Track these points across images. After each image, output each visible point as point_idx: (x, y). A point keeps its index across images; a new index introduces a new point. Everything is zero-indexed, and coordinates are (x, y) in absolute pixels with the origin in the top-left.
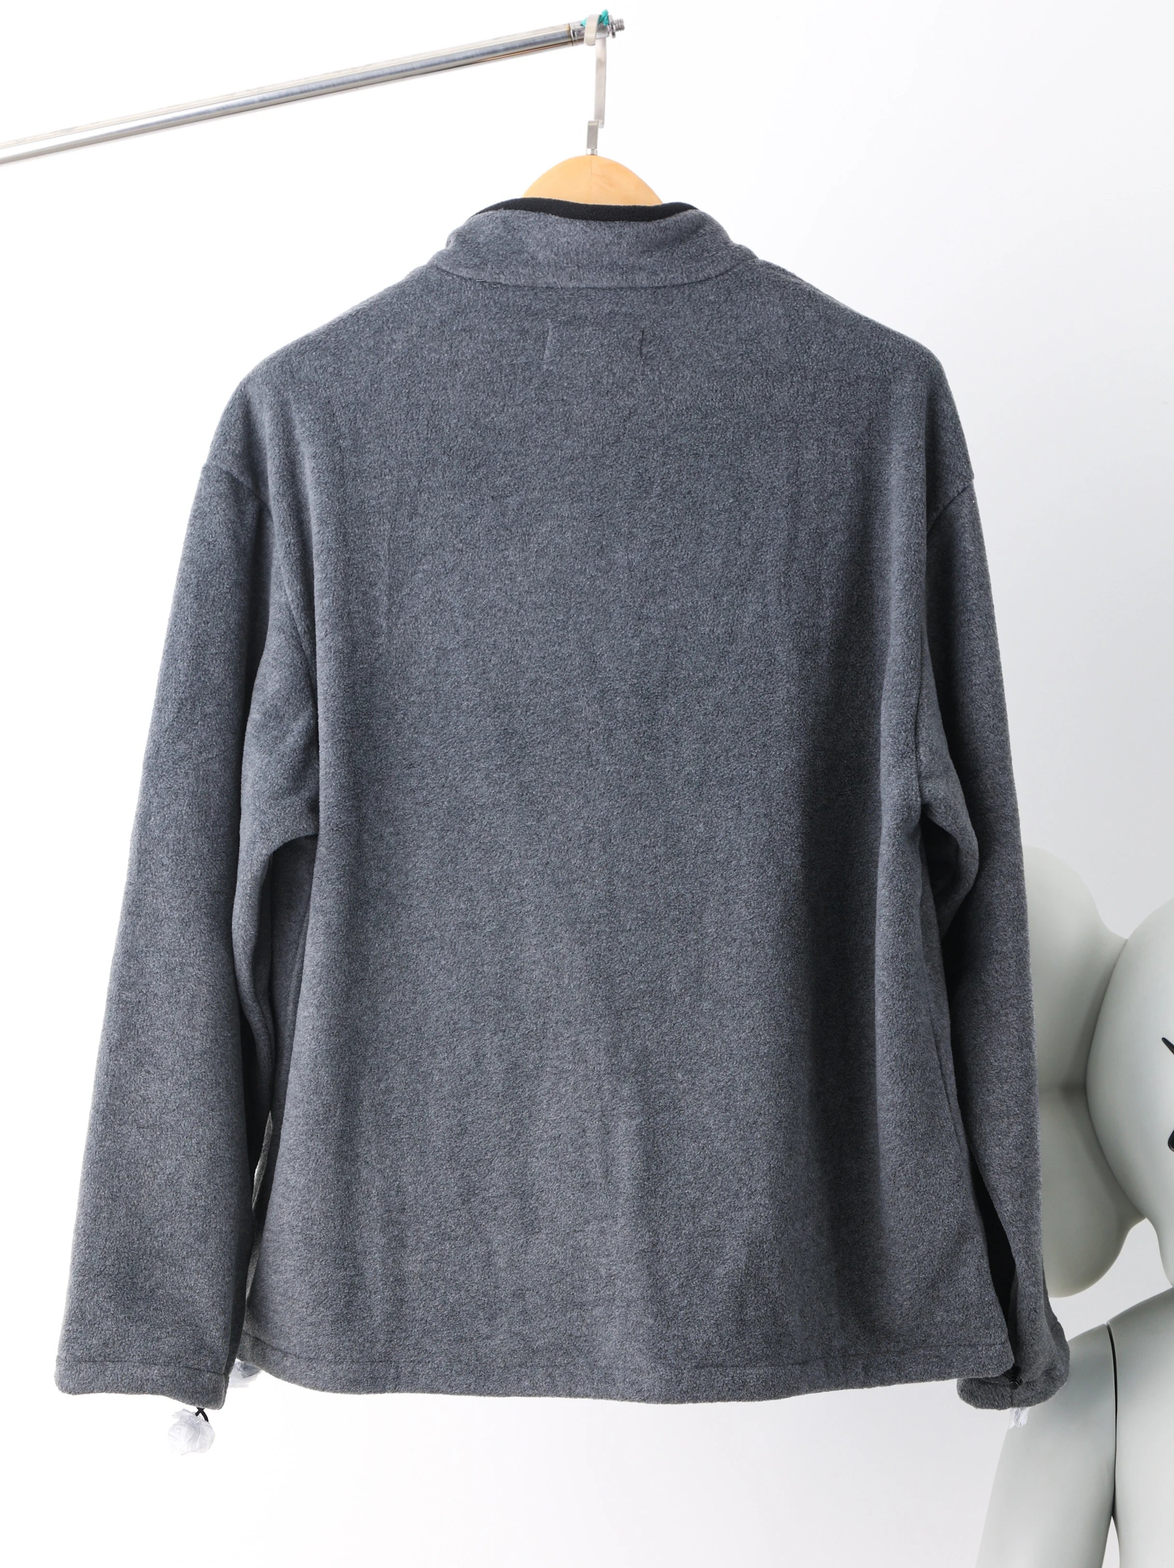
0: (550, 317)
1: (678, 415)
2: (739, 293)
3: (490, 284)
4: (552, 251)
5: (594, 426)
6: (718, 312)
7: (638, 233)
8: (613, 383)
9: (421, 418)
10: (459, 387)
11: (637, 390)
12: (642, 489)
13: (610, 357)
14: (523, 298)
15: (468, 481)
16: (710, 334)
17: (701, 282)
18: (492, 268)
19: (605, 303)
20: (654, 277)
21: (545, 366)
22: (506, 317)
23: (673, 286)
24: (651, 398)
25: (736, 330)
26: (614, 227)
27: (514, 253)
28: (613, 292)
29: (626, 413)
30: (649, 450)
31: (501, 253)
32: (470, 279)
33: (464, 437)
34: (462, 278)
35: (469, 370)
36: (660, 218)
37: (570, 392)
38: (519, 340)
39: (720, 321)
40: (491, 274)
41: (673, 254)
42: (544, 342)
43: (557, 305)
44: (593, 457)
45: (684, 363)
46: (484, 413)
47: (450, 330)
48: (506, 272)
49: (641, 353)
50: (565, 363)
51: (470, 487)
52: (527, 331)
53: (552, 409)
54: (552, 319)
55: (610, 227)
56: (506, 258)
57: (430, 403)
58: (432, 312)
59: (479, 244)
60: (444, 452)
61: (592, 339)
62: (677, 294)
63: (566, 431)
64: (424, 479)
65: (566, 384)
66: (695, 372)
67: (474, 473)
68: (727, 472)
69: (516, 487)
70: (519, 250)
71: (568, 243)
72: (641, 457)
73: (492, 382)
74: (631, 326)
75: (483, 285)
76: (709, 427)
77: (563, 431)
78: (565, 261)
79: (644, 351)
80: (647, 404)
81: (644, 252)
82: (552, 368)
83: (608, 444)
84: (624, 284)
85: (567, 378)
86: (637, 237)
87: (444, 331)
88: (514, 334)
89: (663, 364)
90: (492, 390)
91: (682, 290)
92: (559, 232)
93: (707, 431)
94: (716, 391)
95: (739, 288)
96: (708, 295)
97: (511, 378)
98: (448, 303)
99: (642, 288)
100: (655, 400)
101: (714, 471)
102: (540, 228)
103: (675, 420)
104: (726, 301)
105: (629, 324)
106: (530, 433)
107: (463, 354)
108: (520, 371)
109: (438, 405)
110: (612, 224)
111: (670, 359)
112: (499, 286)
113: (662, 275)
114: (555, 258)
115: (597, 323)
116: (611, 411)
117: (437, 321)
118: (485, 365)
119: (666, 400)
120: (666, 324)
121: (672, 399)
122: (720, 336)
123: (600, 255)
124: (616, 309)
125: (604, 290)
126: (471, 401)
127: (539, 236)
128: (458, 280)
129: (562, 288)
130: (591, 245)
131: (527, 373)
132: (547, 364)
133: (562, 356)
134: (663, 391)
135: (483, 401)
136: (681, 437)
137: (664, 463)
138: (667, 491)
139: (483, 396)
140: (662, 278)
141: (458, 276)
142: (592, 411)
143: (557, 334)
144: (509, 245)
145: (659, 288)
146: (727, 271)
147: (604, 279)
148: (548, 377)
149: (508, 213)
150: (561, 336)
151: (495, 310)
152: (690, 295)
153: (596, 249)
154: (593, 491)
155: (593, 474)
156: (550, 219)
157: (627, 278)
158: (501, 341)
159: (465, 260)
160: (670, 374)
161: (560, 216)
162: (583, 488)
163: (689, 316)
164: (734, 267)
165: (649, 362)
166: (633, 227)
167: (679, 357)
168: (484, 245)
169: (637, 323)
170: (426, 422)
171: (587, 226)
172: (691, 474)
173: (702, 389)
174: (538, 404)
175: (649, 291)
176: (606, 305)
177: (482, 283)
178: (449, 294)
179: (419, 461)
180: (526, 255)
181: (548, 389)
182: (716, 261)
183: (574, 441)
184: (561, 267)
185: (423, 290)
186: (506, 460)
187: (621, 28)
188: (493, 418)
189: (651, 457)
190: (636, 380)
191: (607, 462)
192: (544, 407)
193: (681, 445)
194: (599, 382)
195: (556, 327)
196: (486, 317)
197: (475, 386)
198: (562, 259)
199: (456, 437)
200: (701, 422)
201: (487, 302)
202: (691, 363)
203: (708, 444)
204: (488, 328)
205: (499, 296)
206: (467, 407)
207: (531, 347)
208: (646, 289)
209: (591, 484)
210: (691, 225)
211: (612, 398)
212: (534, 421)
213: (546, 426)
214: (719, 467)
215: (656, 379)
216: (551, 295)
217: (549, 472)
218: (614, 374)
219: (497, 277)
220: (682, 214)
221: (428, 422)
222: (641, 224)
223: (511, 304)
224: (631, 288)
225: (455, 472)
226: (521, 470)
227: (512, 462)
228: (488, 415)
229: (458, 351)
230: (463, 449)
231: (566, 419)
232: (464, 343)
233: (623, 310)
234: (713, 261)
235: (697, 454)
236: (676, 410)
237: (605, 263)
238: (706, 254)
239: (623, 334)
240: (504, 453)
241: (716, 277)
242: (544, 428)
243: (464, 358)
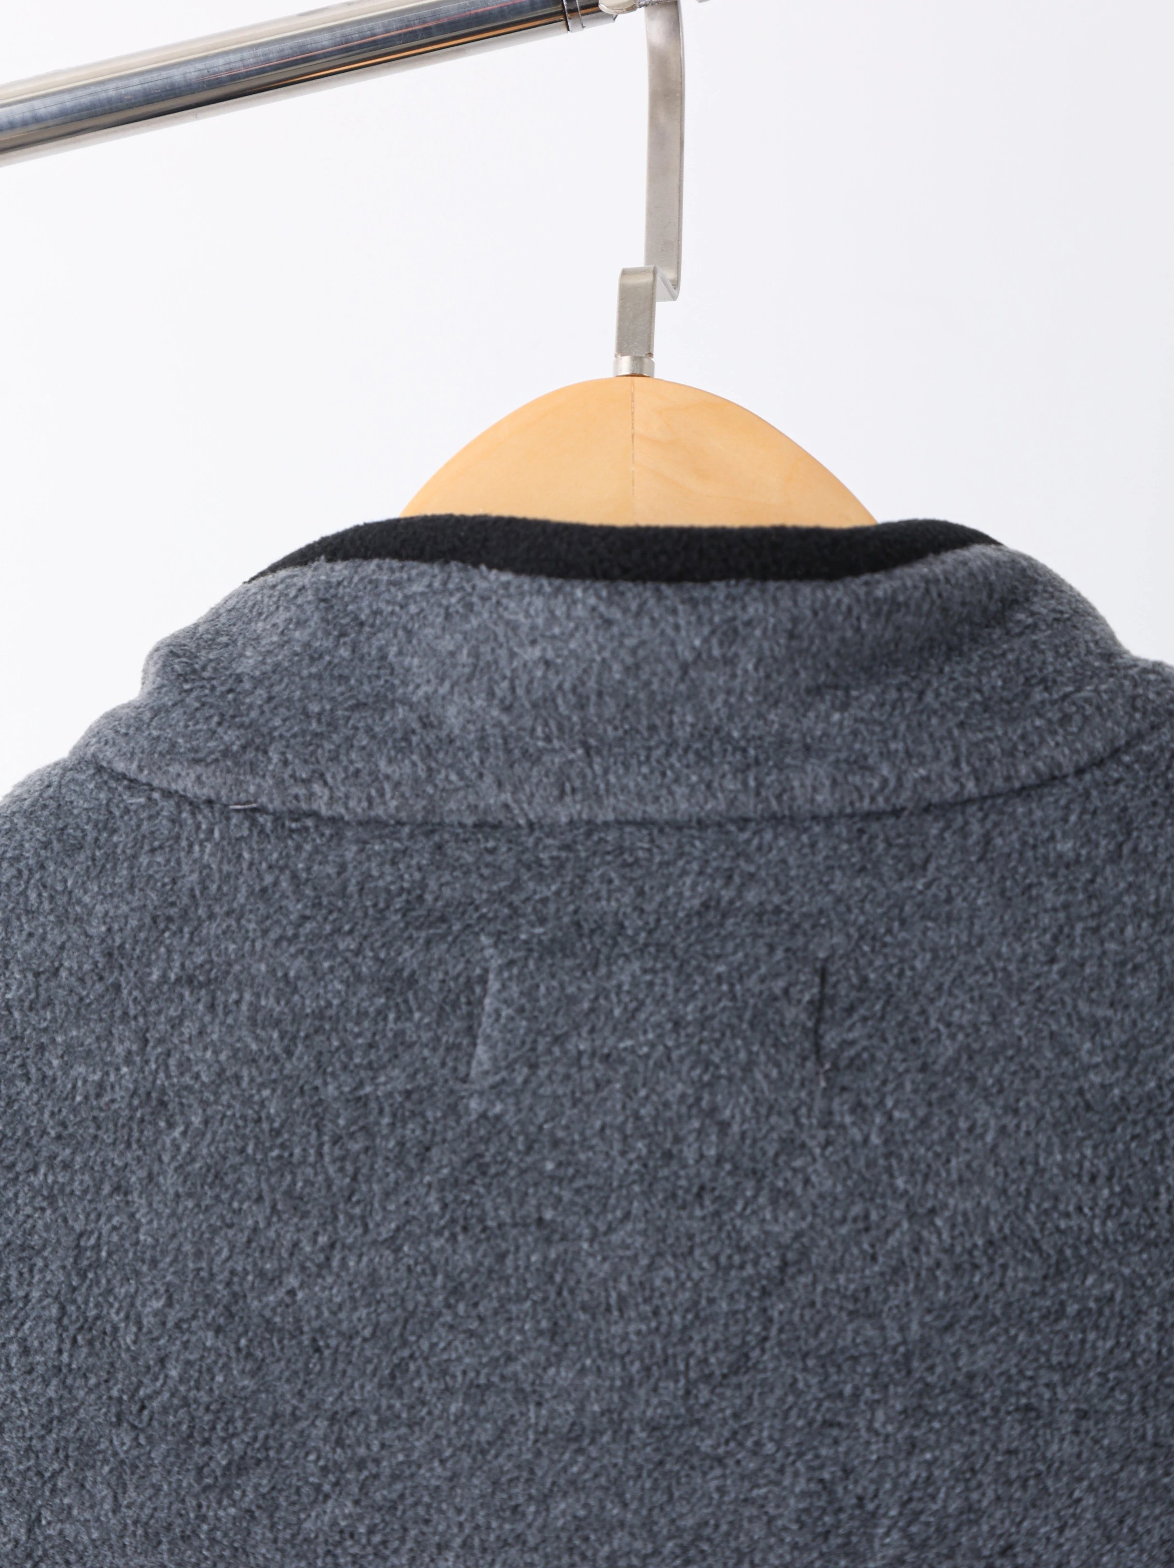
0: (491, 928)
1: (957, 1268)
2: (1161, 826)
3: (277, 818)
4: (491, 694)
5: (656, 1313)
6: (1090, 897)
7: (795, 620)
8: (720, 1160)
9: (36, 1294)
10: (169, 1182)
11: (807, 1181)
12: (835, 1541)
13: (707, 1064)
14: (394, 863)
15: (204, 1518)
16: (1063, 974)
17: (1024, 792)
18: (286, 763)
19: (684, 873)
20: (856, 779)
21: (474, 1104)
22: (337, 930)
23: (927, 810)
24: (857, 1209)
25: (1157, 958)
26: (707, 601)
27: (359, 706)
28: (711, 834)
29: (770, 1264)
30: (856, 1395)
31: (314, 708)
32: (210, 802)
33: (188, 1363)
34: (183, 798)
35: (206, 1122)
36: (874, 570)
37: (566, 1195)
38: (382, 1014)
39: (1096, 930)
40: (280, 783)
41: (921, 694)
42: (470, 1015)
43: (516, 885)
44: (653, 1427)
45: (972, 1079)
46: (261, 1274)
47: (141, 983)
48: (335, 773)
49: (818, 1048)
50: (546, 1090)
51: (213, 1541)
52: (412, 981)
53: (501, 1257)
54: (498, 936)
55: (693, 603)
56: (333, 725)
57: (68, 1241)
58: (78, 919)
59: (239, 679)
60: (119, 1416)
61: (642, 1004)
62: (941, 837)
63: (554, 1333)
64: (47, 1515)
65: (550, 1166)
66: (1016, 1112)
67: (227, 1490)
68: (1142, 1474)
69: (377, 1539)
70: (379, 697)
71: (548, 664)
72: (828, 1424)
73: (286, 1164)
74: (779, 954)
75: (254, 823)
76: (1072, 1308)
77: (541, 1333)
78: (539, 731)
79: (831, 1039)
80: (844, 1230)
81: (817, 691)
82: (498, 1108)
83: (707, 1378)
84: (749, 806)
85: (556, 1143)
86: (792, 635)
87: (117, 987)
88: (363, 991)
89: (900, 1086)
90: (289, 1193)
91: (959, 821)
92: (514, 627)
93: (1064, 1324)
94: (1093, 1178)
95: (1161, 812)
96: (1052, 838)
97: (355, 1146)
98: (132, 887)
99: (815, 818)
100: (874, 1216)
101: (1096, 1470)
102: (448, 616)
103: (948, 1287)
104: (1115, 857)
105: (771, 948)
106: (425, 1345)
107: (185, 1065)
108: (386, 1120)
109: (97, 1247)
110: (699, 591)
111: (924, 1068)
112: (309, 823)
113: (885, 769)
114: (505, 719)
115: (660, 947)
116: (715, 1258)
117: (95, 951)
118: (262, 1104)
119: (912, 1216)
120: (905, 944)
121: (933, 1211)
122: (1098, 982)
123: (664, 703)
124: (727, 894)
125: (679, 828)
126: (214, 1231)
127: (447, 644)
128: (168, 807)
129: (531, 825)
130: (627, 669)
131: (412, 1130)
132: (481, 1093)
133: (534, 1067)
134: (900, 1183)
135: (255, 1230)
136: (972, 1348)
137: (912, 1446)
138: (924, 1545)
139: (258, 1215)
140: (885, 782)
141: (168, 794)
142: (644, 1261)
143: (515, 989)
144: (343, 679)
145: (878, 816)
146: (1115, 753)
147: (680, 791)
148: (487, 1140)
149: (341, 569)
150: (530, 994)
151: (296, 908)
152: (987, 839)
153: (647, 684)
154: (656, 1552)
155: (655, 1488)
156: (482, 585)
157: (760, 784)
158: (320, 1015)
159: (189, 737)
160: (924, 1123)
161: (518, 572)
162: (620, 1539)
163: (986, 913)
164: (1140, 736)
165: (846, 1079)
166: (775, 600)
167: (956, 1060)
168: (257, 682)
169: (800, 941)
170: (54, 1311)
171: (610, 602)
172: (1009, 1483)
173: (1040, 1171)
174: (453, 1237)
175: (840, 829)
176: (688, 881)
177: (252, 813)
178: (135, 857)
179: (29, 1449)
180: (401, 711)
181: (488, 1187)
182: (1077, 718)
183: (583, 1371)
184: (525, 753)
185: (46, 845)
186: (340, 1442)
188: (292, 1293)
189: (862, 1424)
190: (803, 1145)
191: (706, 1446)
192: (473, 1250)
193: (971, 1377)
194: (668, 1156)
195: (511, 963)
196: (265, 932)
197: (229, 1179)
198: (527, 722)
199: (162, 1361)
200: (1043, 1293)
201: (269, 879)
202: (999, 1081)
203: (1068, 1371)
204: (273, 972)
205: (310, 858)
206: (198, 1255)
207: (426, 1036)
208: (828, 821)
209: (648, 1524)
210: (984, 596)
211: (717, 1214)
212: (438, 1301)
213: (481, 1319)
214: (1111, 1455)
215: (875, 1140)
216: (492, 851)
217: (496, 1483)
218: (724, 1127)
219: (301, 791)
220: (950, 558)
221: (63, 1309)
222: (806, 589)
223: (352, 888)
224: (775, 819)
225: (158, 1489)
226: (395, 1477)
227: (362, 1451)
228: (274, 1280)
229: (168, 1054)
230: (186, 1403)
231: (552, 1291)
232: (189, 1028)
233: (752, 896)
234: (1066, 719)
235: (1029, 1408)
236: (949, 1251)
237: (681, 734)
238: (1038, 695)
239: (752, 982)
240: (333, 1419)
241: (1080, 772)
242: (474, 1325)
243: (187, 1079)
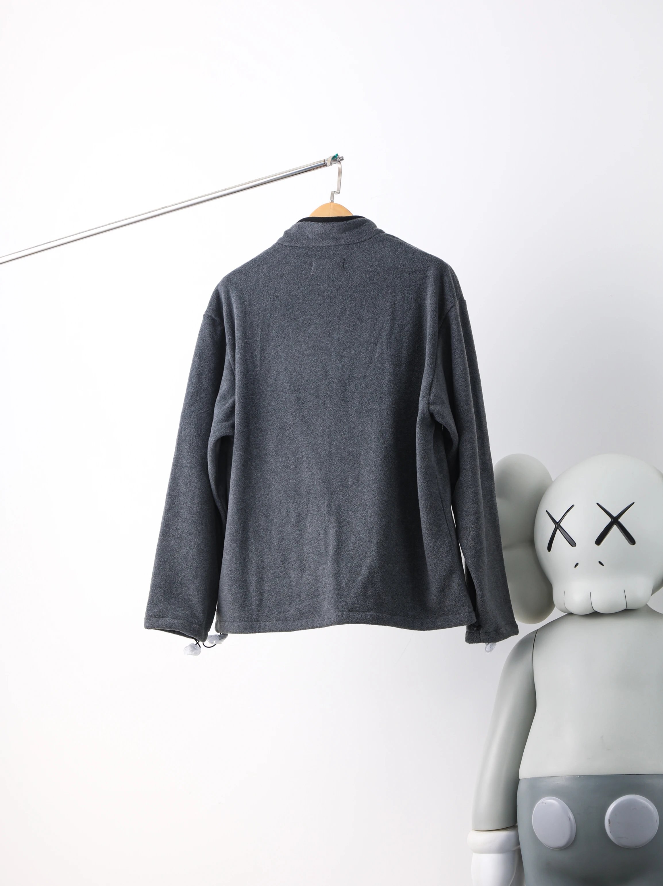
0: (314, 257)
1: (355, 287)
2: (376, 244)
3: (294, 247)
4: (313, 234)
5: (328, 292)
6: (369, 251)
7: (339, 225)
8: (334, 278)
9: (271, 293)
10: (284, 282)
11: (342, 280)
12: (343, 313)
13: (333, 269)
14: (305, 251)
15: (286, 313)
16: (366, 259)
17: (363, 241)
18: (295, 242)
19: (331, 251)
20: (347, 241)
21: (312, 273)
22: (300, 258)
23: (354, 243)
24: (346, 282)
25: (375, 257)
26: (331, 224)
27: (302, 236)
28: (334, 247)
29: (338, 287)
30: (346, 299)
31: (297, 236)
32: (288, 246)
33: (285, 299)
34: (285, 246)
35: (287, 276)
36: (347, 220)
37: (320, 281)
38: (304, 265)
39: (369, 254)
40: (294, 244)
41: (353, 232)
42: (312, 265)
43: (316, 253)
44: (327, 303)
45: (357, 269)
46: (292, 290)
47: (282, 263)
48: (299, 242)
49: (343, 267)
50: (318, 272)
51: (287, 316)
52: (306, 262)
53: (314, 288)
54: (314, 258)
55: (329, 224)
56: (299, 238)
57: (275, 288)
58: (276, 258)
59: (291, 234)
60: (279, 304)
61: (327, 263)
62: (355, 246)
63: (318, 295)
64: (272, 314)
65: (319, 279)
66: (361, 272)
67: (289, 311)
68: (371, 305)
69: (302, 315)
70: (303, 235)
71: (317, 231)
72: (343, 302)
73: (295, 280)
74: (340, 258)
75: (292, 248)
76: (365, 290)
77: (317, 295)
78: (318, 237)
79: (345, 266)
80: (345, 284)
81: (343, 232)
82: (314, 274)
83: (332, 298)
84: (337, 244)
85: (319, 277)
86: (339, 227)
87: (279, 264)
88: (302, 263)
89: (351, 270)
90: (295, 283)
91: (357, 244)
92: (314, 227)
93: (365, 292)
94: (368, 278)
95: (376, 243)
96: (366, 246)
97: (301, 278)
98: (281, 254)
99: (344, 245)
100: (348, 282)
101: (367, 305)
102: (309, 227)
103: (354, 289)
104: (371, 247)
105: (339, 257)
106: (307, 296)
107: (285, 271)
108: (304, 275)
109: (277, 289)
110: (330, 223)
111: (353, 268)
112: (297, 247)
113: (349, 240)
114: (314, 236)
115: (329, 258)
116: (333, 287)
117: (277, 261)
118: (292, 274)
119: (351, 282)
120: (352, 256)
121: (353, 282)
122: (369, 259)
123: (329, 234)
124: (335, 252)
125: (331, 246)
126: (288, 286)
127: (309, 229)
128: (284, 246)
129: (318, 247)
130: (324, 231)
131: (306, 276)
132: (312, 272)
133: (317, 270)
134: (350, 279)
135: (292, 286)
136: (356, 294)
137: (350, 304)
138: (351, 313)
139: (292, 285)
140: (349, 241)
141: (284, 245)
142: (327, 287)
143: (316, 262)
144: (300, 233)
145: (350, 244)
146: (372, 237)
147: (331, 243)
148: (313, 277)
149: (300, 222)
150: (317, 263)
151: (296, 256)
152: (360, 246)
153: (326, 232)
154: (327, 314)
155: (327, 309)
156: (312, 223)
157: (338, 241)
158: (298, 266)
159: (286, 240)
160: (353, 273)
161: (315, 222)
162: (324, 313)
163: (359, 253)
164: (374, 236)
165: (346, 270)
166: (337, 223)
167: (356, 267)
168: (292, 234)
169: (342, 256)
170: (273, 295)
171: (322, 224)
172: (359, 307)
173: (363, 277)
174: (310, 286)
175: (346, 246)
176: (332, 251)
177: (292, 247)
178: (281, 251)
179: (271, 308)
180: (305, 236)
181: (313, 281)
182: (368, 234)
183: (321, 298)
184: (317, 240)
185: (273, 251)
186: (299, 306)
187: (343, 160)
188: (295, 292)
189: (346, 302)
190: (342, 276)
191: (332, 305)
192: (311, 287)
193: (356, 297)
194: (329, 277)
195: (315, 260)
196: (293, 258)
197: (289, 282)
198: (316, 236)
199: (283, 299)
200: (363, 289)
201: (293, 253)
202: (360, 269)
203: (365, 296)
204: (294, 262)
205: (297, 251)
206: (286, 289)
207: (308, 267)
208: (345, 245)
209: (326, 312)
210: (360, 223)
211: (334, 283)
212: (308, 292)
213: (312, 294)
214: (368, 304)
215: (348, 275)
216: (314, 249)
217: (313, 309)
218: (334, 275)
219: (296, 244)
220: (356, 219)
221: (274, 295)
222: (340, 222)
223: (301, 253)
224: (340, 245)
225: (282, 311)
226: (304, 309)
227: (301, 306)
228: (293, 291)
229: (284, 270)
230: (285, 303)
231: (318, 291)
232: (286, 268)
233: (338, 253)
234: (367, 234)
235: (361, 300)
236: (355, 285)
237: (331, 237)
238: (364, 232)
239: (337, 261)
240: (298, 304)
241: (368, 239)
242: (311, 294)
243: (286, 272)
